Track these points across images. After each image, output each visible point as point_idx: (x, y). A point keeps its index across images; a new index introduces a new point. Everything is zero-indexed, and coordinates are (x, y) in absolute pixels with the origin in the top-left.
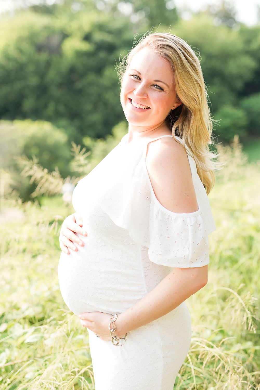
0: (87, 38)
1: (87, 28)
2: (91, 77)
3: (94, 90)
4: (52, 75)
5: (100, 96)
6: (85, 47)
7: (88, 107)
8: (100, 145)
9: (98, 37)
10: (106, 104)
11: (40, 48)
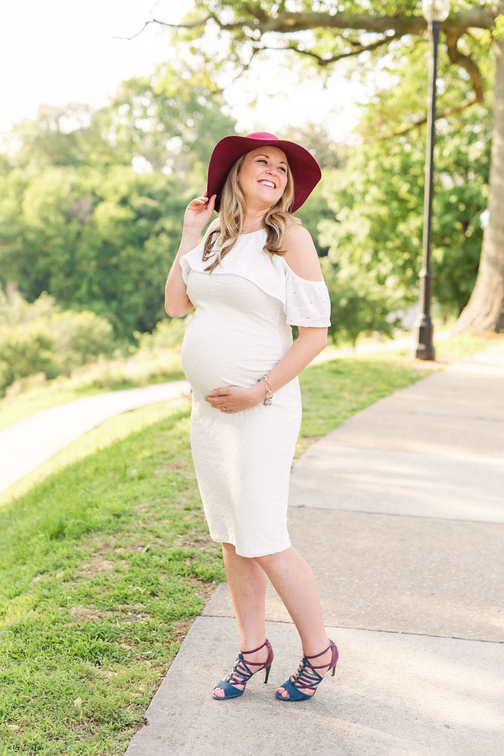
0: (124, 202)
1: (124, 190)
2: (131, 251)
3: (134, 266)
4: (83, 248)
5: (141, 273)
6: (123, 213)
7: (129, 287)
8: (145, 339)
9: (138, 201)
10: (149, 283)
11: (69, 217)
